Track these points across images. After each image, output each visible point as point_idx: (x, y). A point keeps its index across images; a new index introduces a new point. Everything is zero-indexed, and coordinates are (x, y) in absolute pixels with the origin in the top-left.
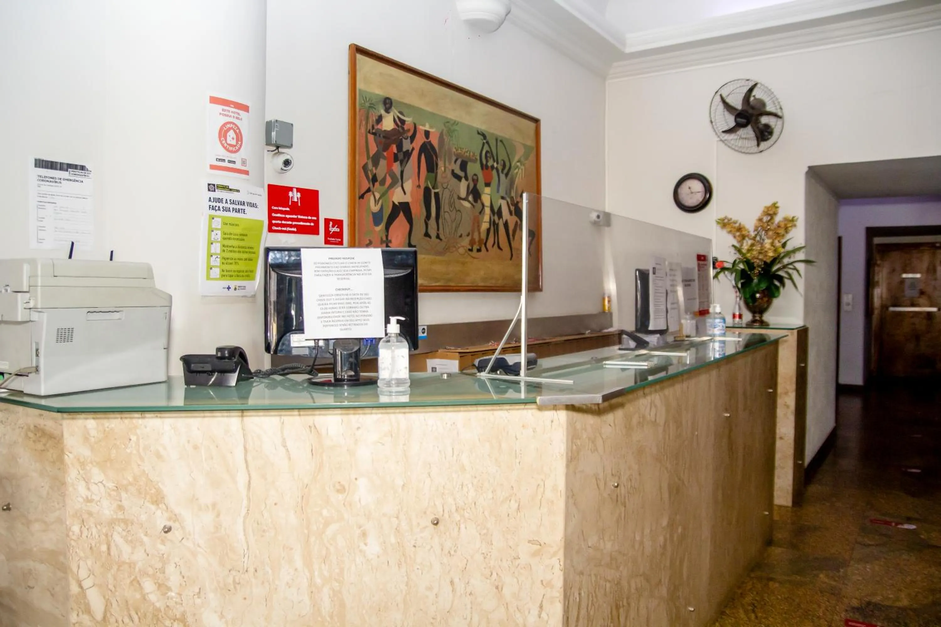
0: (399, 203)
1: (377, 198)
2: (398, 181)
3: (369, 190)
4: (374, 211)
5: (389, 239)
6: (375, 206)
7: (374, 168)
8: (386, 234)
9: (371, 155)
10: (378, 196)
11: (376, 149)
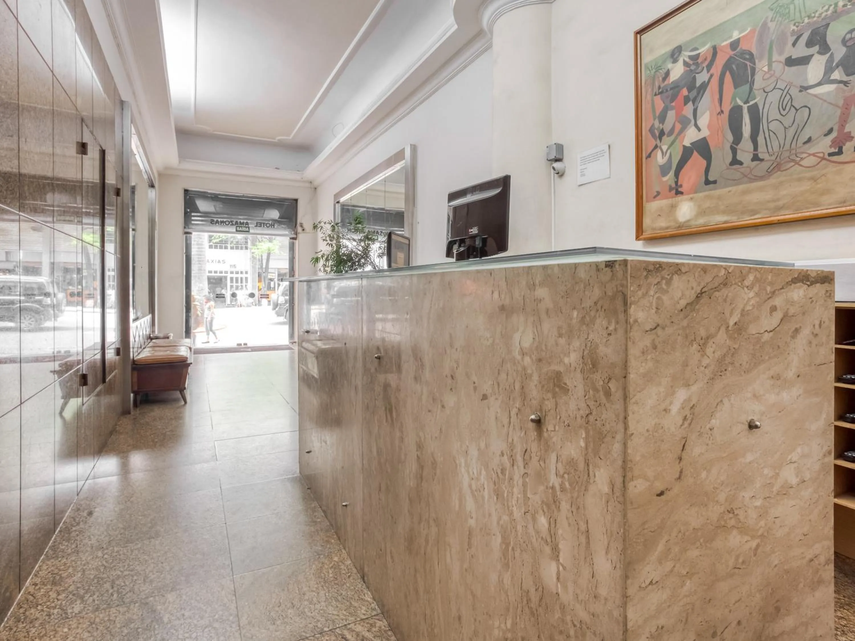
0: (691, 144)
1: (665, 150)
2: (690, 121)
3: (656, 147)
4: (661, 164)
5: (679, 184)
6: (663, 158)
7: (661, 125)
8: (676, 180)
9: (657, 115)
10: (665, 148)
11: (663, 105)
